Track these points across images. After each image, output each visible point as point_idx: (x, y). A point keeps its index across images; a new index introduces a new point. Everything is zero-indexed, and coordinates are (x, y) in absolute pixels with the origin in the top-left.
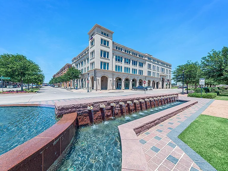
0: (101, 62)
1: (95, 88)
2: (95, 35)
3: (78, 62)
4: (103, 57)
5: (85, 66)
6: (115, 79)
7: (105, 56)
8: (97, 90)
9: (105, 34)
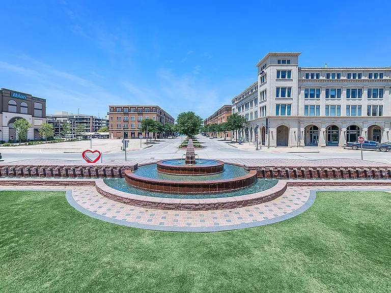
0: (278, 106)
1: (267, 144)
2: (268, 67)
3: (240, 104)
4: (280, 97)
5: (251, 110)
6: (302, 129)
7: (283, 95)
8: (269, 147)
9: (284, 62)
